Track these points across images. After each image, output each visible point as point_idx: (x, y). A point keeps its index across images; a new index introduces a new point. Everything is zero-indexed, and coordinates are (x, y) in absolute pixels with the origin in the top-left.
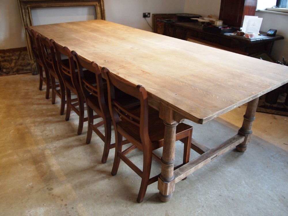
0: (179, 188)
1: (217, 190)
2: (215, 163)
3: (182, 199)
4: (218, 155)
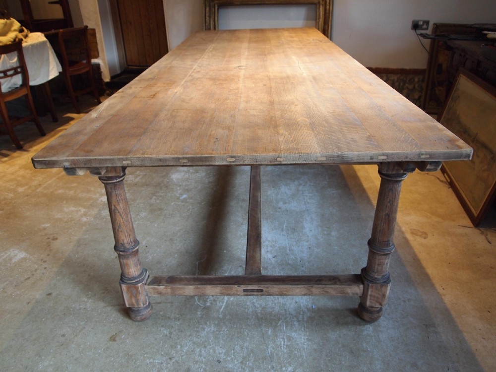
0: (178, 314)
1: (224, 351)
2: (286, 311)
3: (160, 330)
4: (266, 291)
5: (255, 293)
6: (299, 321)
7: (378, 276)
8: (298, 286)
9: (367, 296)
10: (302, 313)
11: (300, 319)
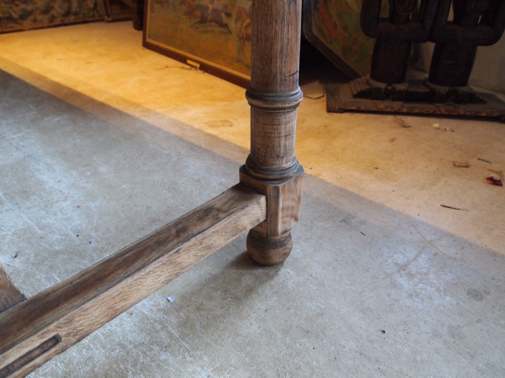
2: (123, 346)
4: (68, 335)
5: (38, 361)
6: (166, 348)
7: (286, 162)
8: (148, 269)
9: (277, 214)
10: (159, 327)
11: (167, 341)
